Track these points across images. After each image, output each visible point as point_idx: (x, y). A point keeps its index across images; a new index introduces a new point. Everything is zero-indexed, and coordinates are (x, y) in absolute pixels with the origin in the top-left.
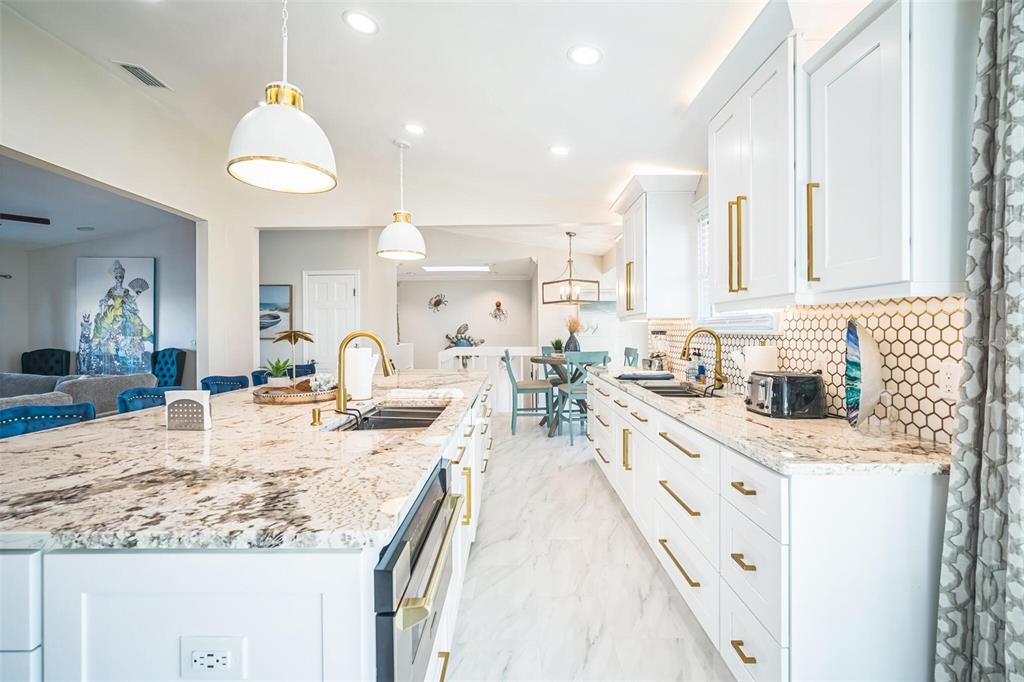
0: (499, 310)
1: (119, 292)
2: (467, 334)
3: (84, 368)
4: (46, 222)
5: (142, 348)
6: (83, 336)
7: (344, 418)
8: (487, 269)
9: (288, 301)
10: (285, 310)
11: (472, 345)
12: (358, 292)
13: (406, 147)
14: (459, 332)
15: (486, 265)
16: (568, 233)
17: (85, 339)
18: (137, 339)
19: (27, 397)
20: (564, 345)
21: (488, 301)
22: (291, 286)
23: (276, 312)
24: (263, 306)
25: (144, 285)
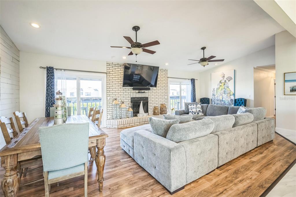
5: (230, 98)
18: (229, 95)
25: (231, 79)
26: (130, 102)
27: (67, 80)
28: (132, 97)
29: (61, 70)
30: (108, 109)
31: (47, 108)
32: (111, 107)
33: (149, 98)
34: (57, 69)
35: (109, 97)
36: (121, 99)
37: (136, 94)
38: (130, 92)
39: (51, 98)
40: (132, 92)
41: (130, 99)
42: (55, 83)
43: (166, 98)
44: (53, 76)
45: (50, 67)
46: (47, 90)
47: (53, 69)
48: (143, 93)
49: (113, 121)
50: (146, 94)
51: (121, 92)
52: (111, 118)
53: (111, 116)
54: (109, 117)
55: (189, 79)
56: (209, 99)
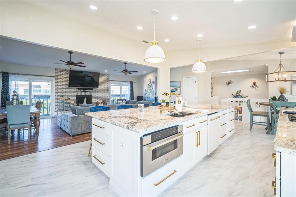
0: (255, 85)
1: (150, 84)
2: (241, 94)
3: (145, 100)
4: (137, 72)
5: (154, 96)
6: (145, 93)
7: (169, 113)
8: (247, 70)
9: (179, 85)
10: (179, 87)
11: (242, 98)
12: (197, 82)
13: (200, 40)
14: (237, 93)
15: (246, 69)
16: (279, 53)
17: (145, 94)
18: (153, 94)
19: (132, 104)
20: (277, 99)
21: (251, 82)
22: (180, 81)
23: (176, 88)
24: (171, 86)
25: (154, 83)
26: (76, 99)
27: (20, 82)
28: (77, 95)
29: (15, 74)
30: (56, 103)
31: (3, 102)
32: (58, 102)
33: (92, 96)
34: (11, 74)
35: (57, 95)
36: (68, 96)
37: (81, 93)
38: (76, 91)
39: (6, 95)
40: (77, 91)
41: (76, 96)
42: (10, 83)
43: (107, 95)
44: (8, 78)
45: (5, 72)
46: (3, 89)
47: (8, 74)
48: (87, 92)
49: (60, 113)
50: (89, 93)
51: (68, 91)
52: (58, 110)
53: (59, 109)
54: (57, 109)
55: (128, 82)
56: (143, 97)
